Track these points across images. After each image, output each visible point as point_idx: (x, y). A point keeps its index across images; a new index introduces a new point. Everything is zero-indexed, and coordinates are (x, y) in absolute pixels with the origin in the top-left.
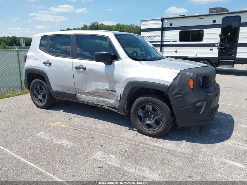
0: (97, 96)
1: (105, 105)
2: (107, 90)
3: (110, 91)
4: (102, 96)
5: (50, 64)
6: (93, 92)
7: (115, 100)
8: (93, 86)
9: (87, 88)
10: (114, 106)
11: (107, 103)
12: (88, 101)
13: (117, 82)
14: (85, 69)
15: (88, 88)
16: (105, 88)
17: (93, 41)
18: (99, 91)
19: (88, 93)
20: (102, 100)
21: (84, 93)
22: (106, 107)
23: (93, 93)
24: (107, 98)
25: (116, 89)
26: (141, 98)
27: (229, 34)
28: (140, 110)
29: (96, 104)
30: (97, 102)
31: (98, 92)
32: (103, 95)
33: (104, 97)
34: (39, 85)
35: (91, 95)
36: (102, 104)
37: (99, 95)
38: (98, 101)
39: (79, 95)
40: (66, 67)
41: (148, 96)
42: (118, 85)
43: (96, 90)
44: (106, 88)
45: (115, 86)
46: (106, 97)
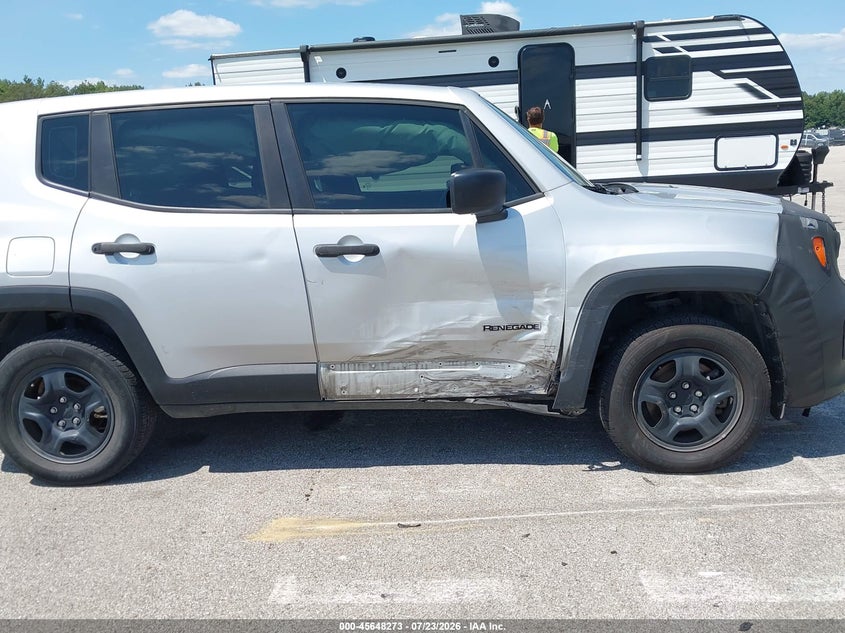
0: (433, 360)
1: (473, 394)
2: (491, 328)
3: (506, 328)
4: (454, 360)
5: (148, 250)
6: (412, 350)
7: (526, 364)
8: (412, 325)
9: (380, 338)
10: (516, 391)
11: (484, 384)
12: (387, 392)
13: (540, 286)
14: (372, 251)
15: (386, 337)
16: (480, 319)
17: (378, 129)
18: (445, 338)
19: (384, 358)
20: (454, 375)
21: (359, 362)
22: (480, 402)
23: (413, 353)
24: (484, 361)
25: (539, 316)
26: (646, 335)
27: (547, 103)
28: (648, 381)
29: (425, 400)
30: (431, 389)
31: (441, 345)
32: (463, 353)
33: (467, 360)
34: (62, 369)
35: (396, 365)
36: (456, 391)
37: (445, 355)
38: (435, 381)
39: (334, 376)
40: (259, 254)
41: (680, 323)
42: (547, 297)
43: (433, 338)
44: (485, 318)
45: (531, 306)
46: (477, 359)
